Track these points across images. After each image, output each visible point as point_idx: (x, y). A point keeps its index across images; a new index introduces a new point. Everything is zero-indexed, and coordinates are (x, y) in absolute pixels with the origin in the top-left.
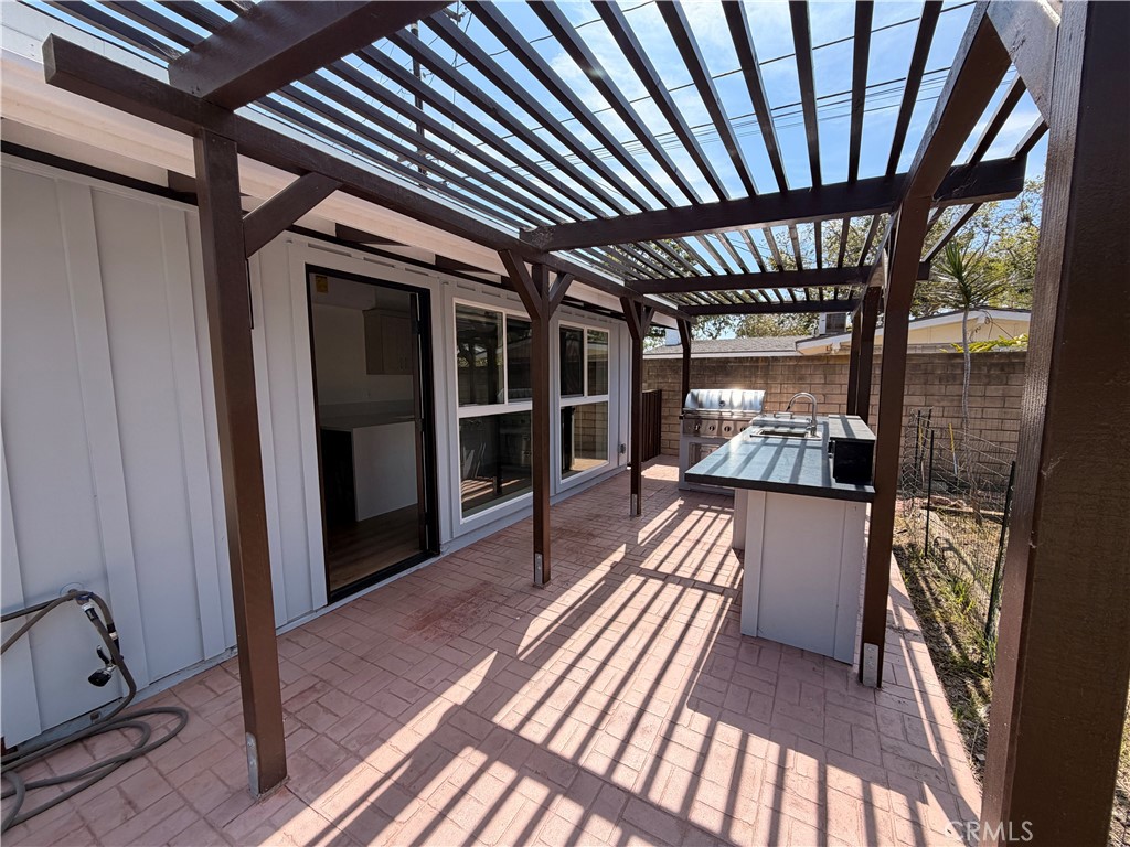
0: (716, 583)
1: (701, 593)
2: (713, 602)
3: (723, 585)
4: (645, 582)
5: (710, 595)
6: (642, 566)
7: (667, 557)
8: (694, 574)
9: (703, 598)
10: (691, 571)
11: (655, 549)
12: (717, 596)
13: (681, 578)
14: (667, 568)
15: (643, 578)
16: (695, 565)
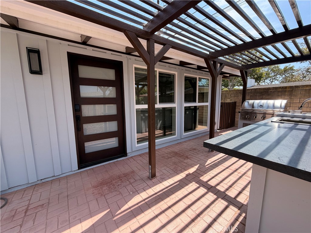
0: (238, 199)
1: (226, 203)
2: (232, 212)
3: (242, 202)
4: (198, 188)
5: (231, 207)
6: (201, 178)
7: (216, 175)
8: (227, 189)
9: (227, 207)
10: (226, 187)
11: (212, 170)
12: (236, 209)
13: (219, 191)
14: (213, 183)
15: (198, 185)
16: (229, 184)
